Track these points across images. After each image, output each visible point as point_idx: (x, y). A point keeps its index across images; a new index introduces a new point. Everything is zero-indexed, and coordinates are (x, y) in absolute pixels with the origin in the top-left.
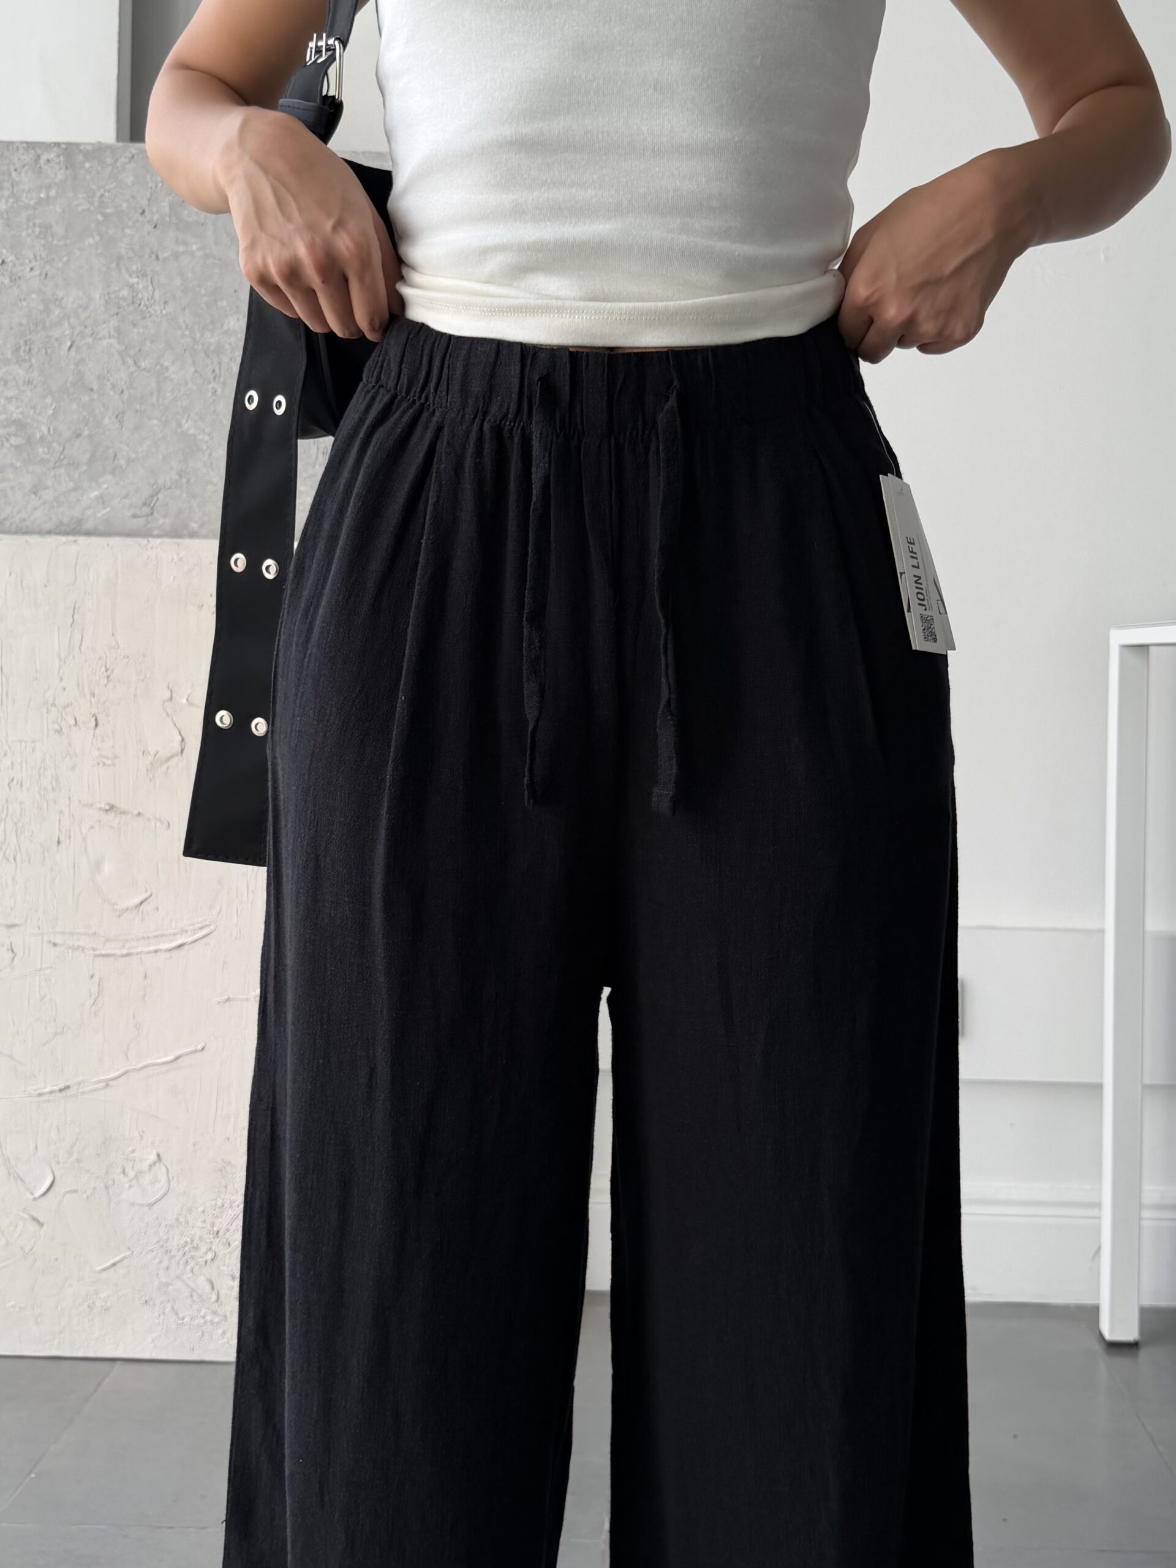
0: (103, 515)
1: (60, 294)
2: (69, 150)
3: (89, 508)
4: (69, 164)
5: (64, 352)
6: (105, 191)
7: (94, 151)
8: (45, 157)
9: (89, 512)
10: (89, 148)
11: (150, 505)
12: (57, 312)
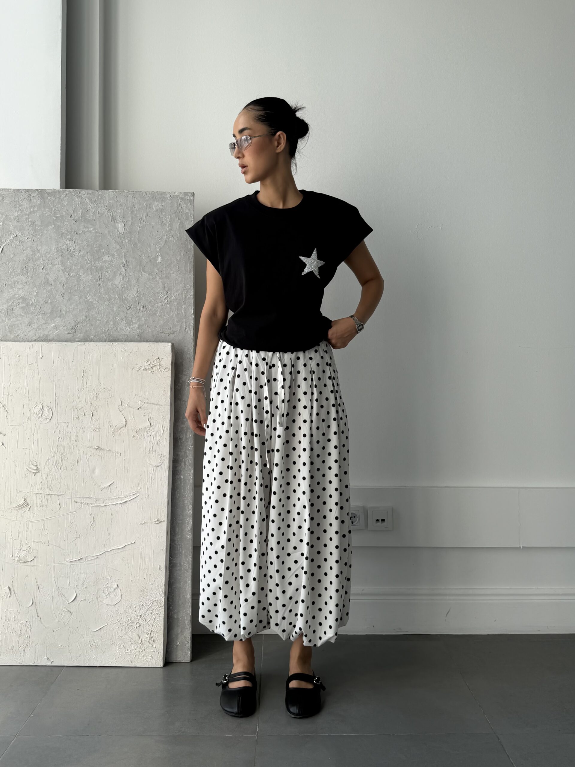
0: (56, 333)
1: (39, 248)
2: (42, 193)
3: (50, 330)
4: (42, 198)
5: (41, 271)
6: (56, 208)
7: (51, 192)
8: (32, 195)
9: (51, 332)
10: (50, 191)
11: (75, 329)
12: (38, 255)
